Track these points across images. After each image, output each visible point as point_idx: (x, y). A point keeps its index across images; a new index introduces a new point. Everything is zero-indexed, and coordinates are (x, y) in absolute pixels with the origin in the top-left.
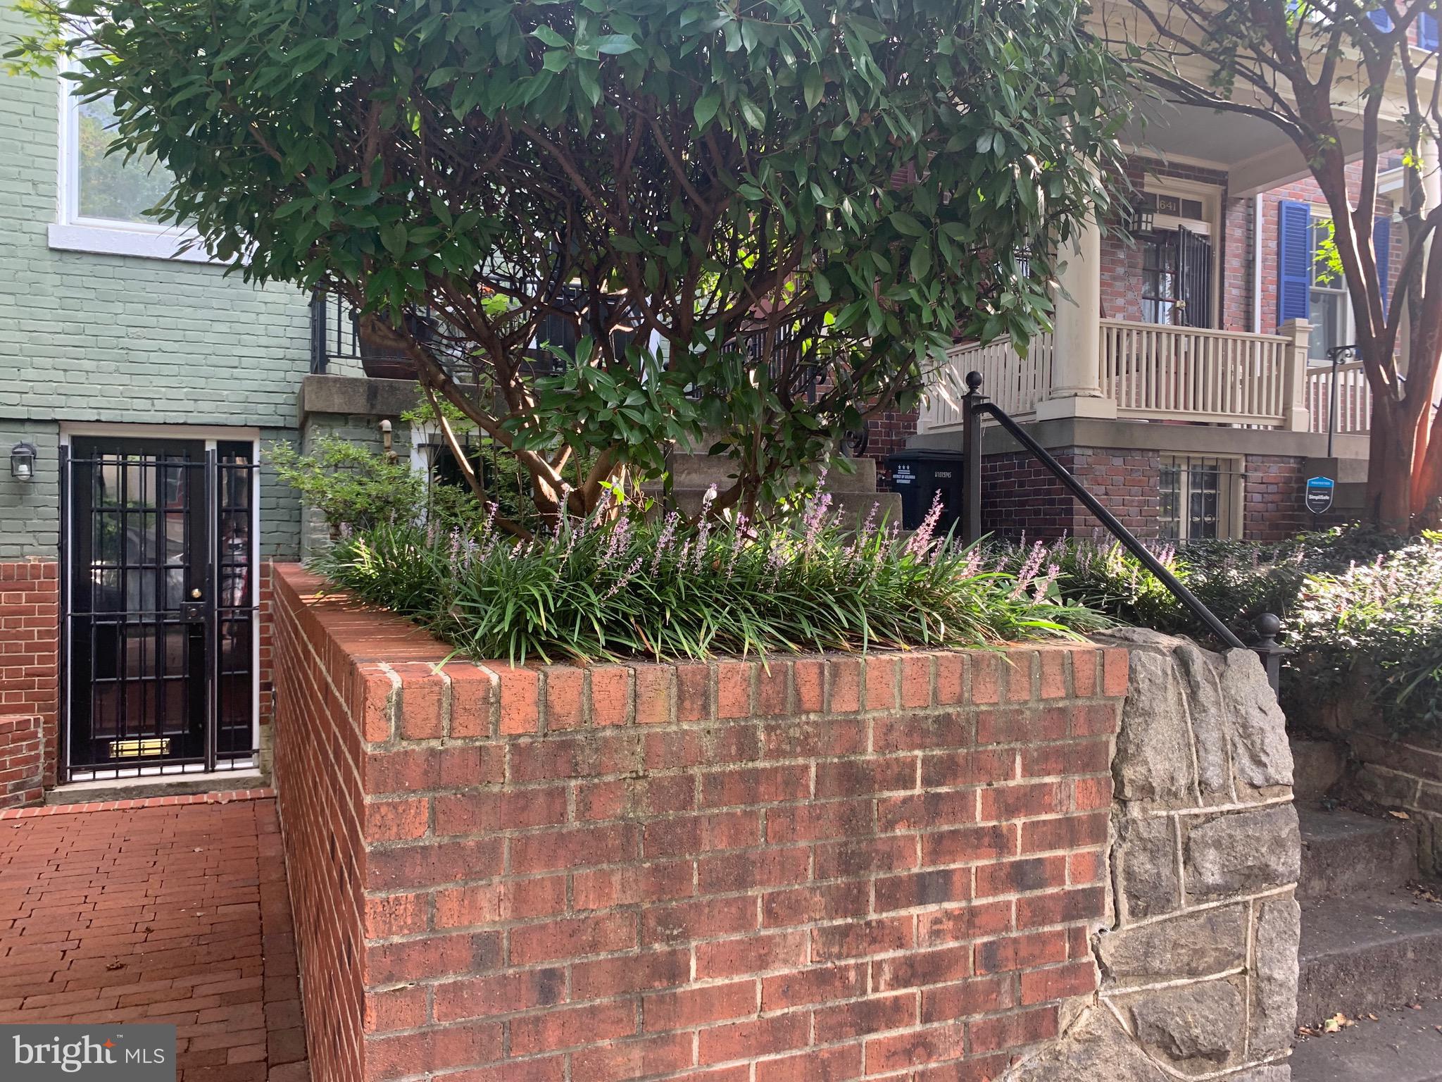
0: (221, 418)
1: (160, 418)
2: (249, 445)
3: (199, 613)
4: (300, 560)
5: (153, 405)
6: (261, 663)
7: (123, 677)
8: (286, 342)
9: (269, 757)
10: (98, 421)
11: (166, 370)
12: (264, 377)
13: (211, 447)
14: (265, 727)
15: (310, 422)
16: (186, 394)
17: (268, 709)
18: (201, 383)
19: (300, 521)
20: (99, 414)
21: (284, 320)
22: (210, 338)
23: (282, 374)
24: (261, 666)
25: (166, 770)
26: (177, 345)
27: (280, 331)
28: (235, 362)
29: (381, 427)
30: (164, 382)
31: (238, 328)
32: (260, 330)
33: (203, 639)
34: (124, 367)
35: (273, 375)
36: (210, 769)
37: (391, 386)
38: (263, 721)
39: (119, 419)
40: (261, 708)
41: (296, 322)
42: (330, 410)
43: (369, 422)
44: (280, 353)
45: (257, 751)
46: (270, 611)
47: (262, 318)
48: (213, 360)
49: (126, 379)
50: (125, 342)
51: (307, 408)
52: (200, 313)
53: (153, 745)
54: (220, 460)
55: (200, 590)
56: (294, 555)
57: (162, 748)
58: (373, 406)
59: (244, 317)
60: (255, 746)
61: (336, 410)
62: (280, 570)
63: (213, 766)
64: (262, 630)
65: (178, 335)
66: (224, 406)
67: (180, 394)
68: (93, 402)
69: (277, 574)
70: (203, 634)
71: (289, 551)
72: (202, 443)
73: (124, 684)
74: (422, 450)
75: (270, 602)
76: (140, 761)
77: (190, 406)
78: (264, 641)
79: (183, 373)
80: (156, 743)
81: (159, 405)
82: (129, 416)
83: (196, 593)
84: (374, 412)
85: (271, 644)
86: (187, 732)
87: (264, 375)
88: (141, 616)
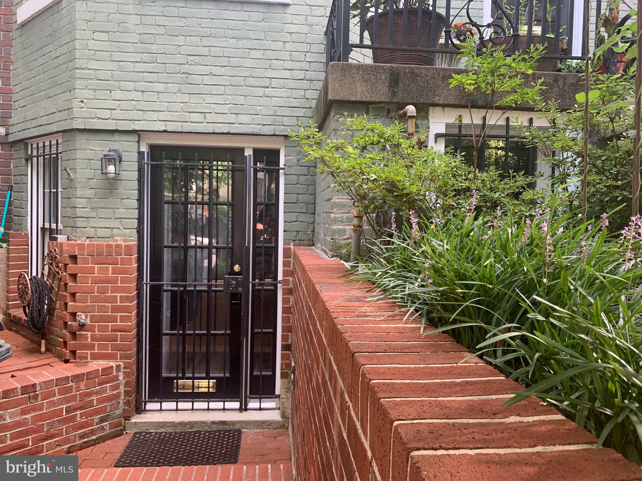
0: (256, 129)
1: (210, 128)
2: (276, 153)
3: (237, 286)
4: (313, 245)
5: (205, 118)
6: (283, 327)
7: (184, 331)
8: (306, 66)
9: (288, 405)
10: (165, 131)
11: (215, 90)
12: (289, 95)
13: (248, 153)
14: (285, 380)
15: (332, 113)
16: (230, 109)
17: (288, 366)
18: (241, 100)
19: (314, 213)
20: (166, 125)
21: (304, 47)
22: (248, 63)
23: (302, 92)
24: (283, 331)
25: (213, 405)
26: (223, 69)
27: (302, 57)
28: (266, 82)
29: (405, 114)
30: (214, 99)
31: (270, 54)
32: (286, 56)
33: (240, 303)
34: (185, 88)
35: (296, 93)
36: (243, 408)
37: (412, 73)
38: (284, 376)
39: (180, 130)
40: (282, 365)
41: (315, 48)
42: (353, 99)
43: (388, 111)
44: (301, 75)
45: (279, 396)
46: (291, 286)
47: (288, 46)
48: (251, 81)
49: (185, 98)
50: (185, 68)
51: (330, 97)
52: (241, 43)
53: (204, 385)
54: (255, 164)
55: (240, 265)
56: (309, 240)
57: (209, 387)
58: (394, 94)
59: (274, 46)
60: (277, 392)
61: (358, 98)
62: (298, 252)
63: (246, 405)
64: (285, 301)
65: (225, 61)
66: (259, 119)
67: (225, 109)
68: (162, 116)
69: (296, 257)
70: (241, 301)
71: (305, 237)
72: (242, 150)
73: (184, 336)
74: (439, 140)
75: (291, 279)
76: (194, 396)
77: (232, 118)
78: (286, 310)
79: (228, 92)
80: (204, 383)
81: (209, 118)
82: (188, 127)
83: (237, 268)
84: (395, 100)
85: (291, 313)
86: (227, 375)
87: (288, 93)
88: (195, 286)
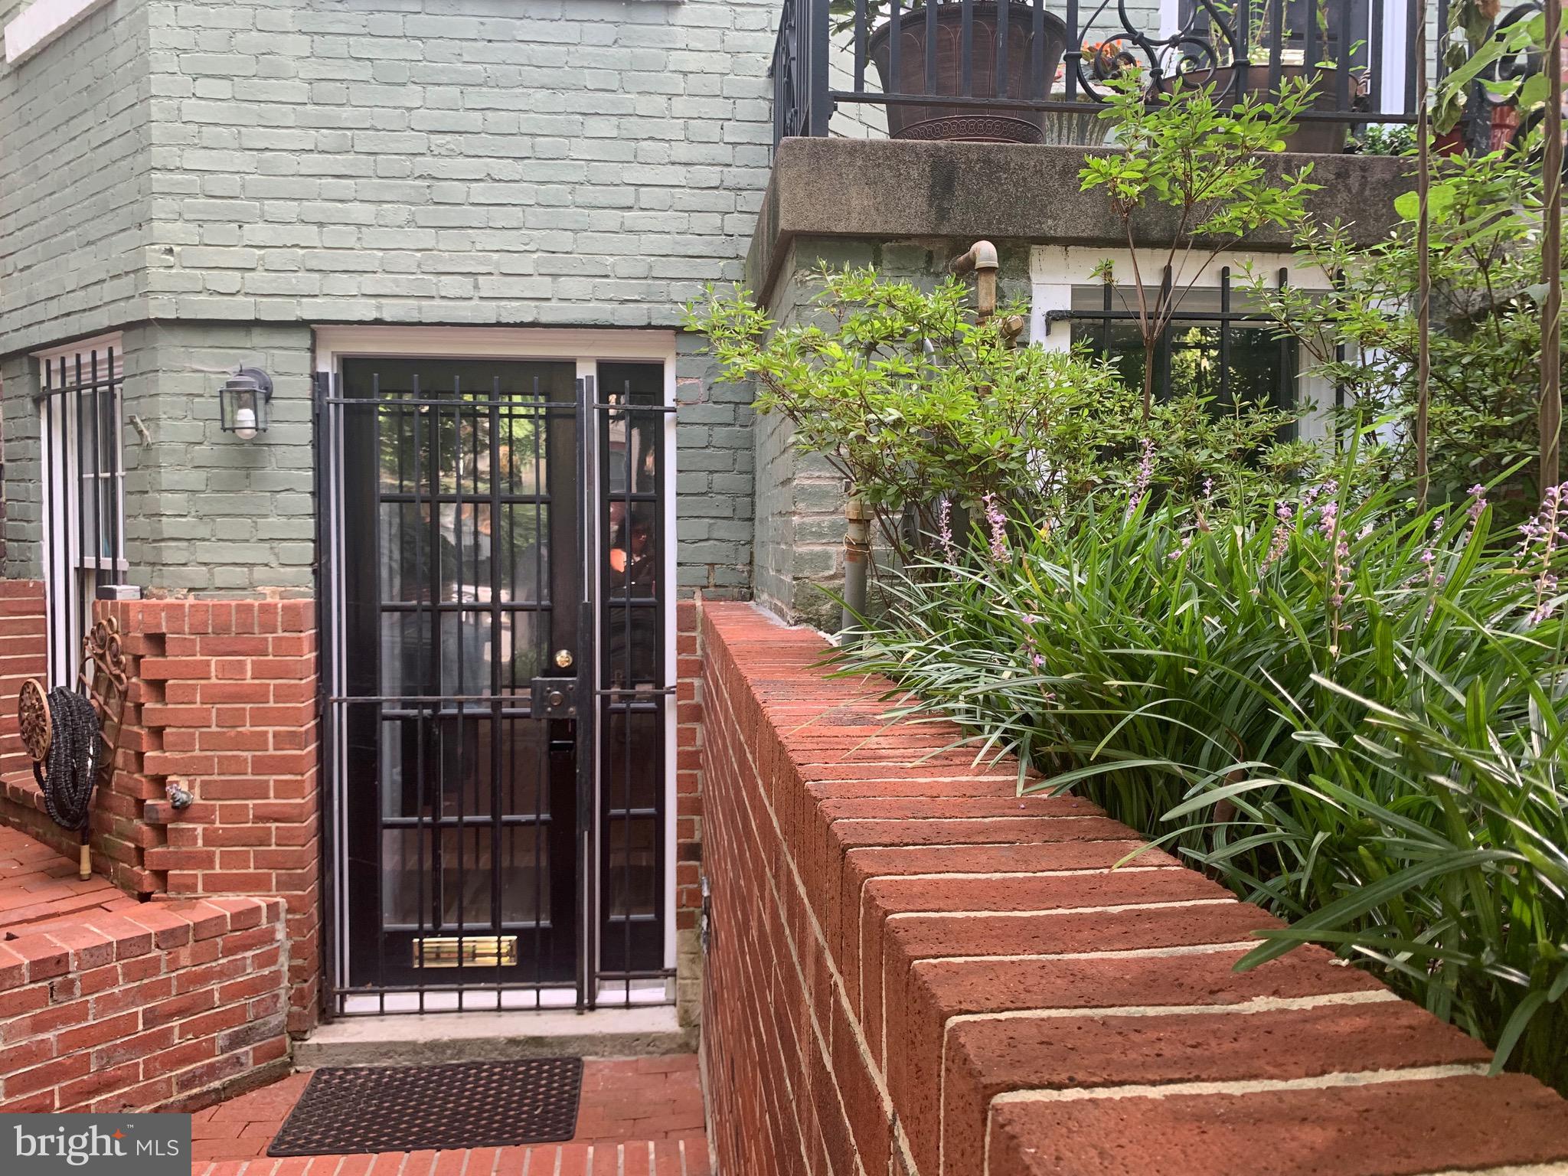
0: (603, 312)
1: (488, 312)
2: (655, 371)
3: (565, 701)
4: (752, 597)
5: (476, 287)
6: (681, 803)
7: (435, 815)
8: (723, 153)
9: (697, 992)
10: (378, 322)
11: (500, 217)
12: (684, 227)
13: (586, 371)
14: (688, 933)
15: (790, 266)
16: (537, 263)
17: (695, 896)
18: (565, 240)
19: (751, 519)
20: (379, 308)
21: (719, 108)
22: (581, 149)
23: (717, 219)
24: (680, 812)
25: (510, 998)
26: (519, 166)
27: (713, 131)
28: (627, 196)
29: (971, 262)
30: (496, 240)
31: (633, 126)
32: (675, 129)
33: (571, 747)
34: (426, 214)
35: (699, 222)
36: (586, 1005)
37: (987, 162)
38: (685, 921)
39: (415, 317)
40: (679, 894)
41: (745, 109)
42: (840, 228)
43: (930, 258)
44: (712, 175)
45: (672, 973)
46: (698, 699)
47: (679, 106)
48: (587, 194)
49: (427, 238)
50: (426, 164)
51: (783, 225)
52: (562, 101)
53: (488, 949)
54: (604, 398)
55: (572, 652)
56: (741, 585)
57: (499, 955)
58: (942, 215)
59: (644, 105)
60: (670, 962)
61: (853, 226)
62: (711, 615)
63: (592, 996)
64: (684, 737)
65: (523, 146)
66: (609, 288)
67: (526, 264)
68: (369, 284)
69: (708, 627)
70: (575, 739)
71: (730, 578)
72: (570, 365)
73: (436, 828)
74: (1055, 326)
75: (697, 682)
76: (464, 977)
77: (543, 286)
78: (687, 760)
79: (532, 222)
80: (489, 943)
81: (488, 287)
82: (434, 311)
83: (563, 658)
84: (945, 230)
85: (699, 767)
86: (545, 923)
87: (682, 221)
88: (460, 704)
